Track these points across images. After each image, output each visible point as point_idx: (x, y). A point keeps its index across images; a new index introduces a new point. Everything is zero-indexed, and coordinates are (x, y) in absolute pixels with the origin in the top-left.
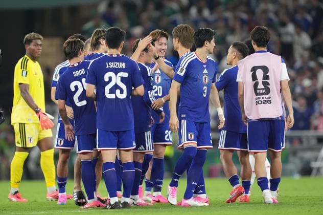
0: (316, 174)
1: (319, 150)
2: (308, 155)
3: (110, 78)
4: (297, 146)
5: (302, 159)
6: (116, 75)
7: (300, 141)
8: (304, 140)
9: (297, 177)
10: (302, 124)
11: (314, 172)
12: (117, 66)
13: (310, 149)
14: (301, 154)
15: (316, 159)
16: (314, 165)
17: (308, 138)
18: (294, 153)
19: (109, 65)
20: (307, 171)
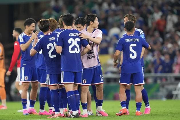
0: (175, 98)
1: (177, 84)
2: (171, 87)
3: (72, 42)
4: (164, 82)
5: (167, 89)
6: (74, 40)
7: (166, 79)
8: (168, 79)
9: (164, 100)
10: (167, 69)
11: (174, 97)
12: (74, 35)
13: (172, 84)
14: (166, 87)
15: (175, 90)
16: (174, 93)
17: (170, 77)
18: (163, 86)
19: (70, 35)
20: (170, 96)
